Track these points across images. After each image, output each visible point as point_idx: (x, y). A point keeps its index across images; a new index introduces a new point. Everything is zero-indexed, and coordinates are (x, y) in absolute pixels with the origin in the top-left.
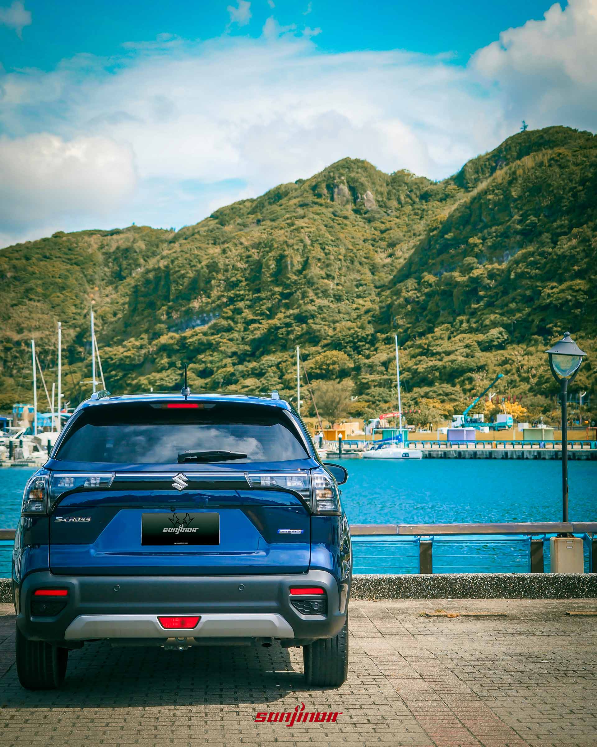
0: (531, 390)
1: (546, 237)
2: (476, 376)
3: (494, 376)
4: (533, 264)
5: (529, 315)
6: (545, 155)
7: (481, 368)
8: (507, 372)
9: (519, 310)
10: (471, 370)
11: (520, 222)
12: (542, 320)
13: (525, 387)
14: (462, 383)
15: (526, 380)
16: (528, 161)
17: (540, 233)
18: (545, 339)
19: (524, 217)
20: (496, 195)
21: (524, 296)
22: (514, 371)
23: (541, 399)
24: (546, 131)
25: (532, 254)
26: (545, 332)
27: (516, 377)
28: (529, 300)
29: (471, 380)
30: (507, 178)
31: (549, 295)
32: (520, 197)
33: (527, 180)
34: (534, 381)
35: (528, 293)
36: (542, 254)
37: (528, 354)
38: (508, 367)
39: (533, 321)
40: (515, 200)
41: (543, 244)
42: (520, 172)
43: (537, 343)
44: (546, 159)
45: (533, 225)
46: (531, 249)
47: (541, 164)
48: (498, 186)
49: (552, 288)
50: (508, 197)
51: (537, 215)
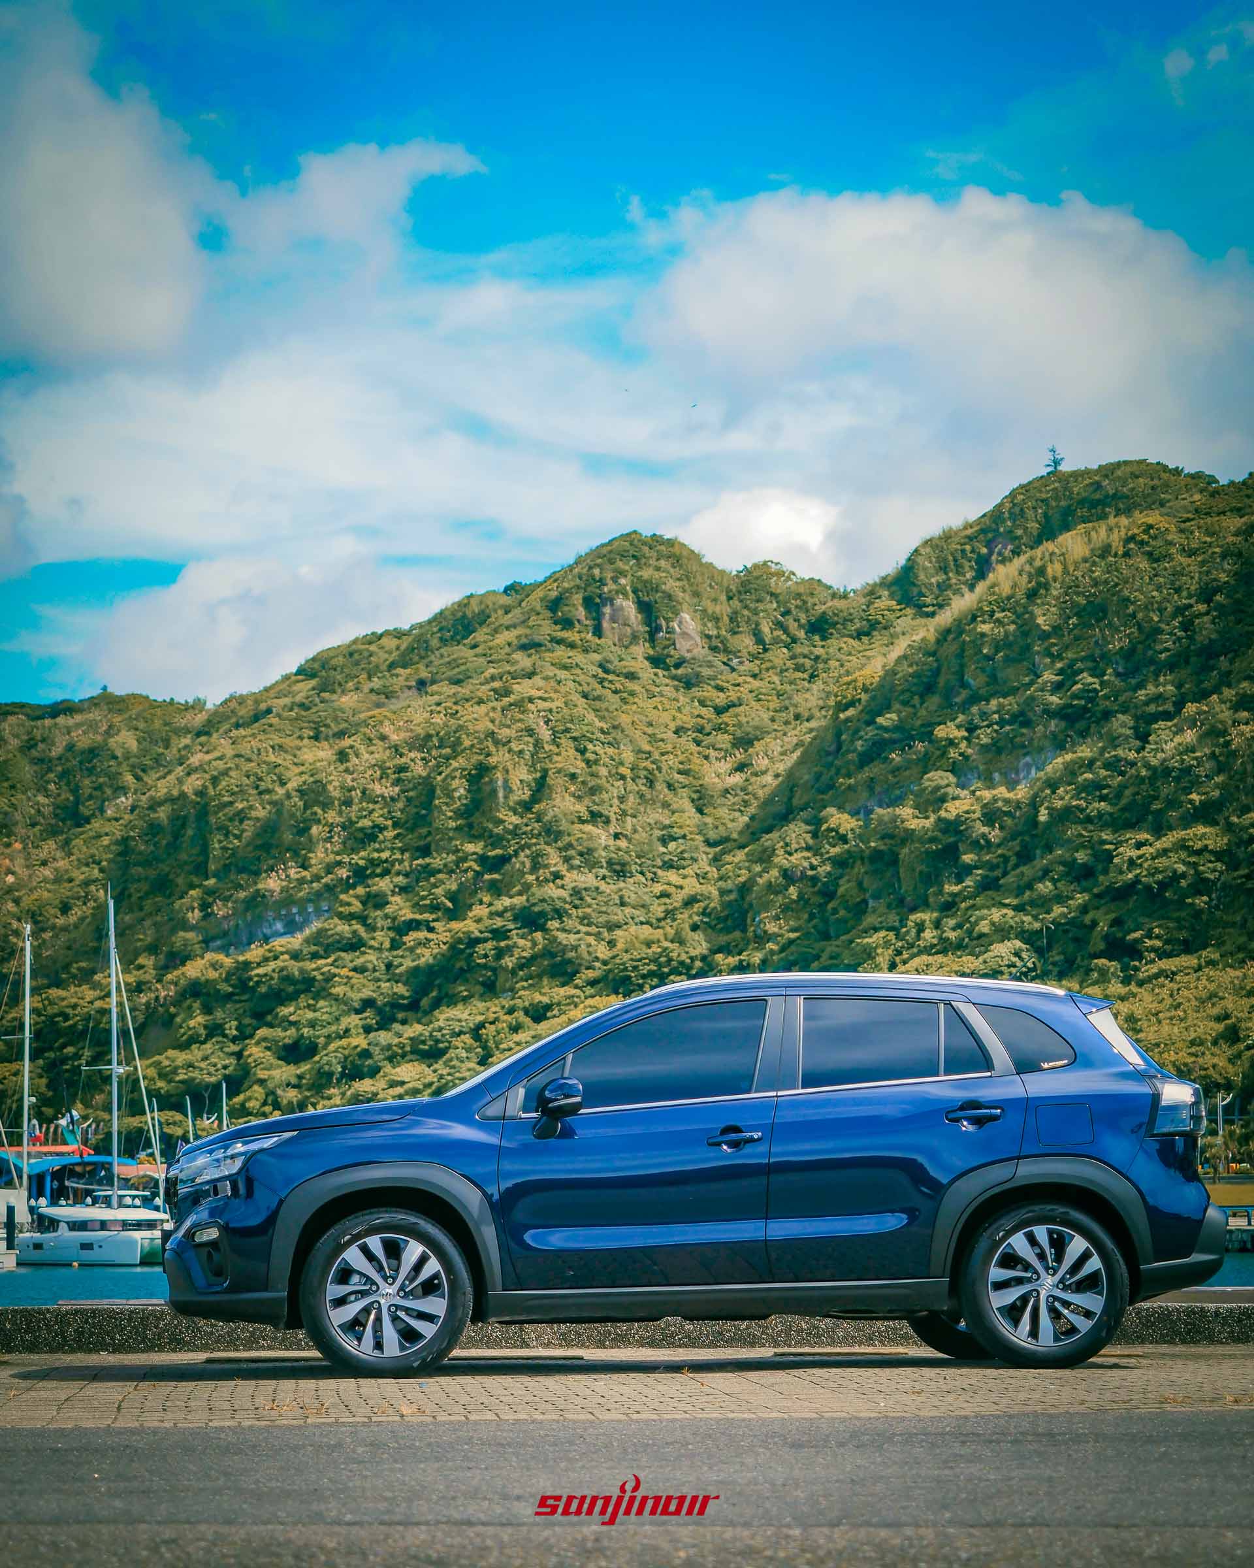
1: (1122, 724)
4: (1093, 789)
5: (1084, 909)
6: (1113, 529)
9: (1060, 899)
11: (1058, 688)
12: (1117, 922)
16: (1074, 544)
17: (1107, 715)
18: (1125, 968)
19: (1069, 675)
20: (999, 623)
21: (1070, 864)
24: (1108, 471)
25: (1091, 764)
26: (1125, 952)
28: (1083, 875)
30: (1024, 584)
31: (1132, 863)
32: (1056, 629)
33: (1071, 588)
35: (1081, 856)
36: (1113, 765)
39: (1094, 924)
40: (1045, 636)
41: (1114, 741)
42: (1054, 569)
43: (1104, 977)
44: (1116, 540)
45: (1090, 695)
46: (1085, 752)
47: (1105, 551)
48: (1004, 603)
49: (1139, 845)
50: (1027, 628)
51: (1097, 673)
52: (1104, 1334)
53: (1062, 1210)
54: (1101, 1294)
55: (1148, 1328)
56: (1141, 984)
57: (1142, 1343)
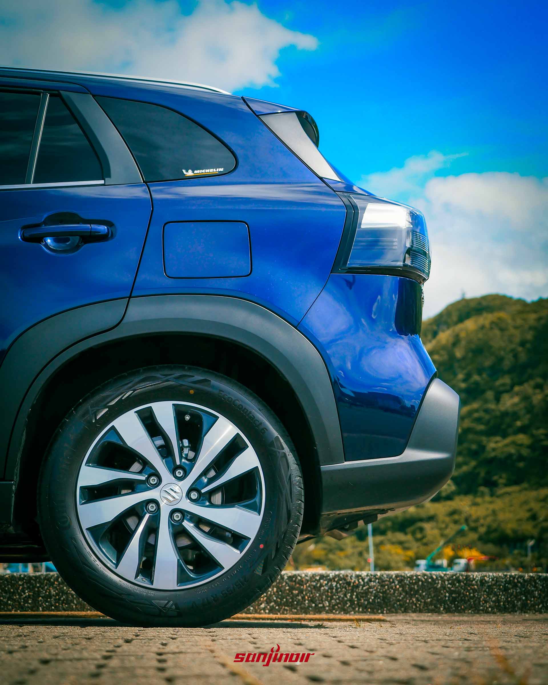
0: (480, 539)
1: (490, 395)
2: (427, 526)
3: (443, 526)
4: (479, 420)
5: (475, 468)
6: (485, 319)
7: (431, 518)
8: (456, 522)
9: (465, 463)
10: (421, 520)
11: (464, 380)
12: (488, 473)
13: (473, 536)
14: (413, 533)
15: (474, 529)
16: (470, 324)
17: (483, 392)
18: (491, 491)
19: (468, 376)
20: (441, 355)
21: (469, 450)
22: (463, 520)
23: (490, 547)
24: (484, 298)
25: (477, 411)
26: (491, 485)
27: (465, 527)
28: (474, 454)
29: (421, 529)
30: (451, 340)
31: (494, 450)
32: (464, 358)
33: (470, 342)
34: (482, 530)
35: (474, 447)
36: (486, 411)
37: (475, 504)
38: (456, 517)
39: (478, 474)
40: (459, 361)
41: (486, 401)
42: (463, 335)
43: (483, 495)
44: (487, 323)
45: (477, 383)
46: (475, 405)
47: (483, 327)
48: (444, 348)
49: (496, 442)
50: (452, 357)
51: (480, 373)
52: (259, 571)
53: (198, 377)
54: (255, 508)
55: (411, 596)
56: (498, 497)
57: (406, 611)
